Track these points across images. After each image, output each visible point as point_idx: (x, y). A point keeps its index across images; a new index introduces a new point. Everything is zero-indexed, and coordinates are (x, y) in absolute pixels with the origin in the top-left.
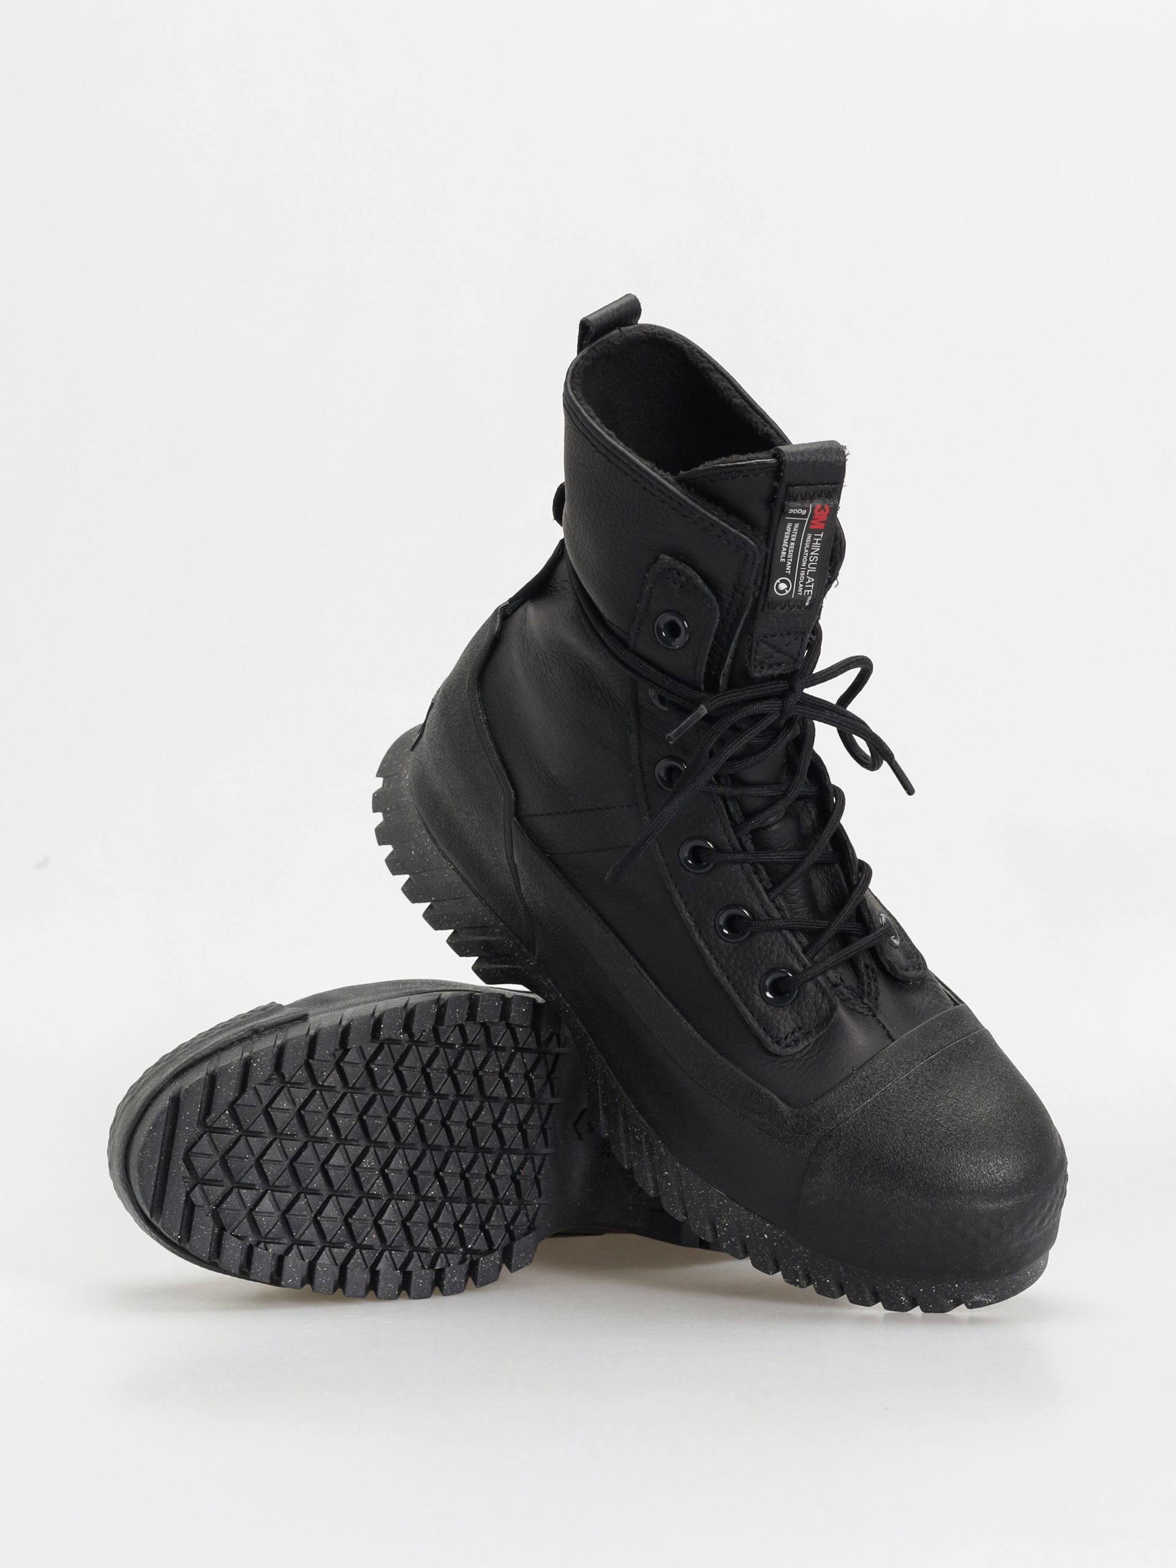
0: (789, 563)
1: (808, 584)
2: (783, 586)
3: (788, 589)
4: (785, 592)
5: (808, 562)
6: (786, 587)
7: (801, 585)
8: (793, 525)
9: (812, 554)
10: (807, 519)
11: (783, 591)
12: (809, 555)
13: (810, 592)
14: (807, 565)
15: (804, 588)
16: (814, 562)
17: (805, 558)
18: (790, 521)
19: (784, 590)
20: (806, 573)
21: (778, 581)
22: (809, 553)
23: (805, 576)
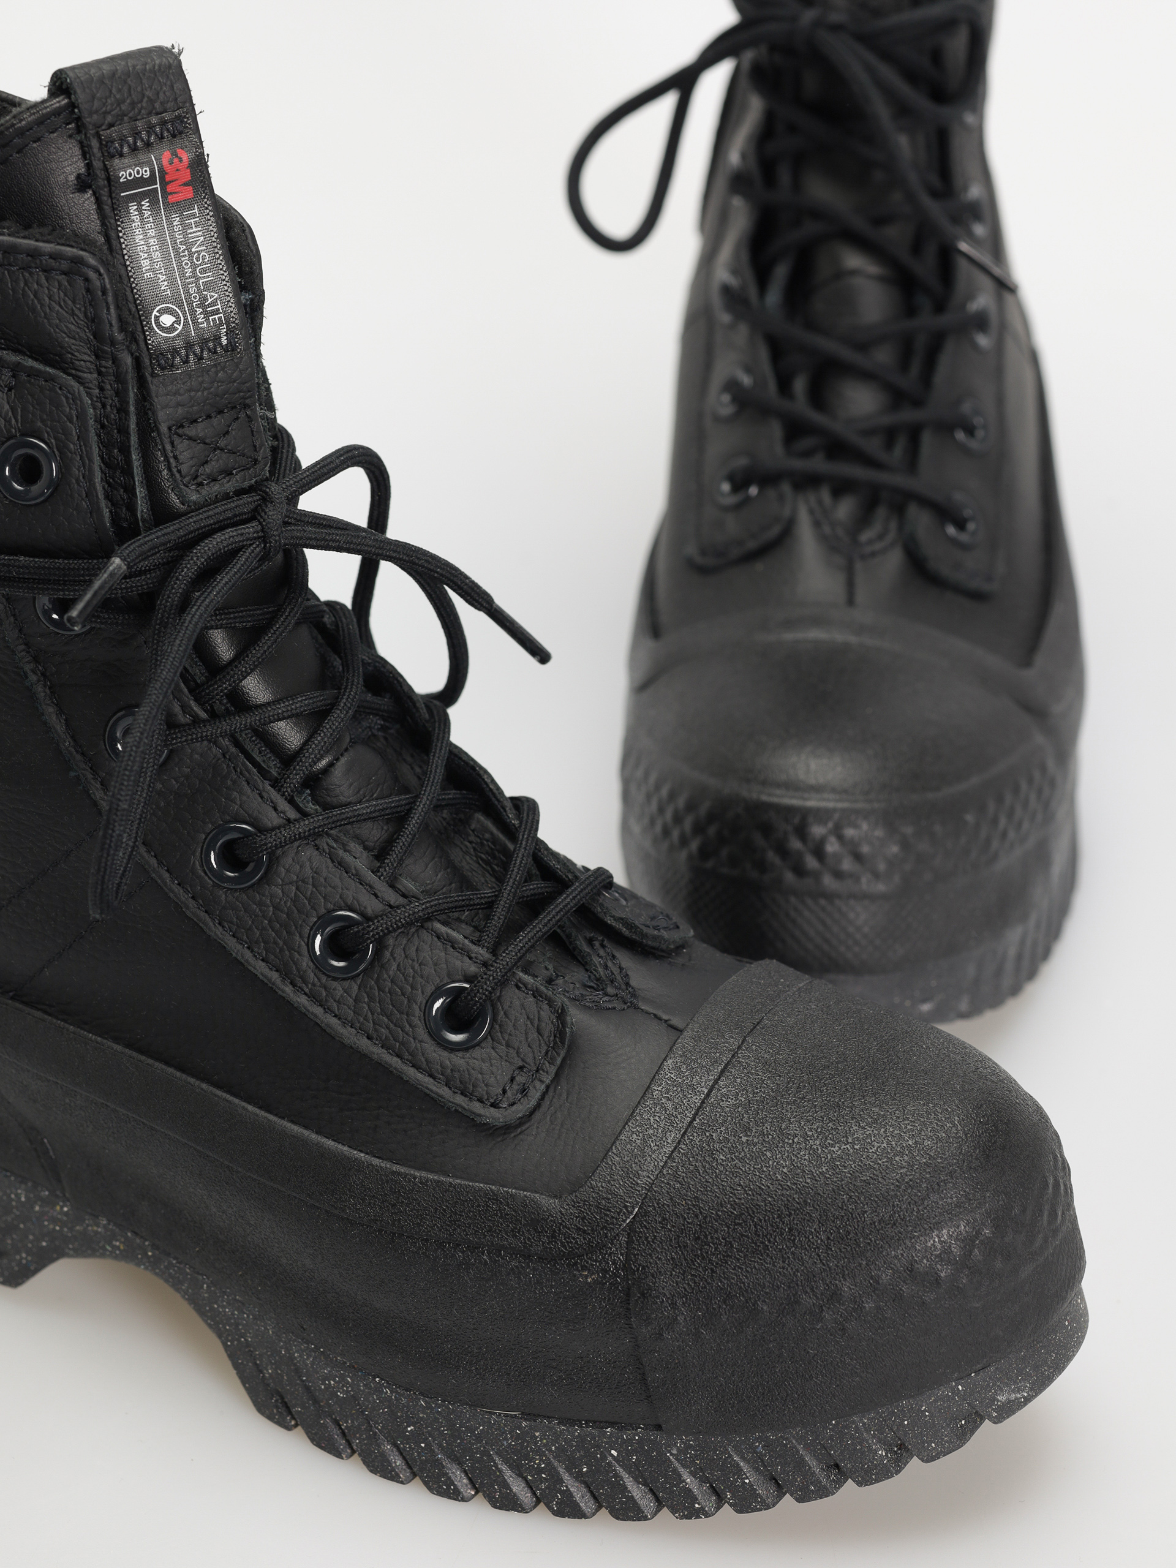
0: (162, 278)
1: (210, 305)
2: (167, 320)
3: (178, 322)
4: (176, 329)
5: (194, 267)
6: (174, 319)
7: (199, 310)
8: (140, 205)
9: (193, 250)
10: (158, 186)
11: (171, 329)
12: (191, 254)
13: (220, 318)
14: (194, 271)
15: (207, 314)
16: (203, 263)
17: (185, 260)
18: (132, 198)
19: (172, 325)
20: (197, 286)
21: (155, 313)
22: (189, 249)
23: (199, 291)
